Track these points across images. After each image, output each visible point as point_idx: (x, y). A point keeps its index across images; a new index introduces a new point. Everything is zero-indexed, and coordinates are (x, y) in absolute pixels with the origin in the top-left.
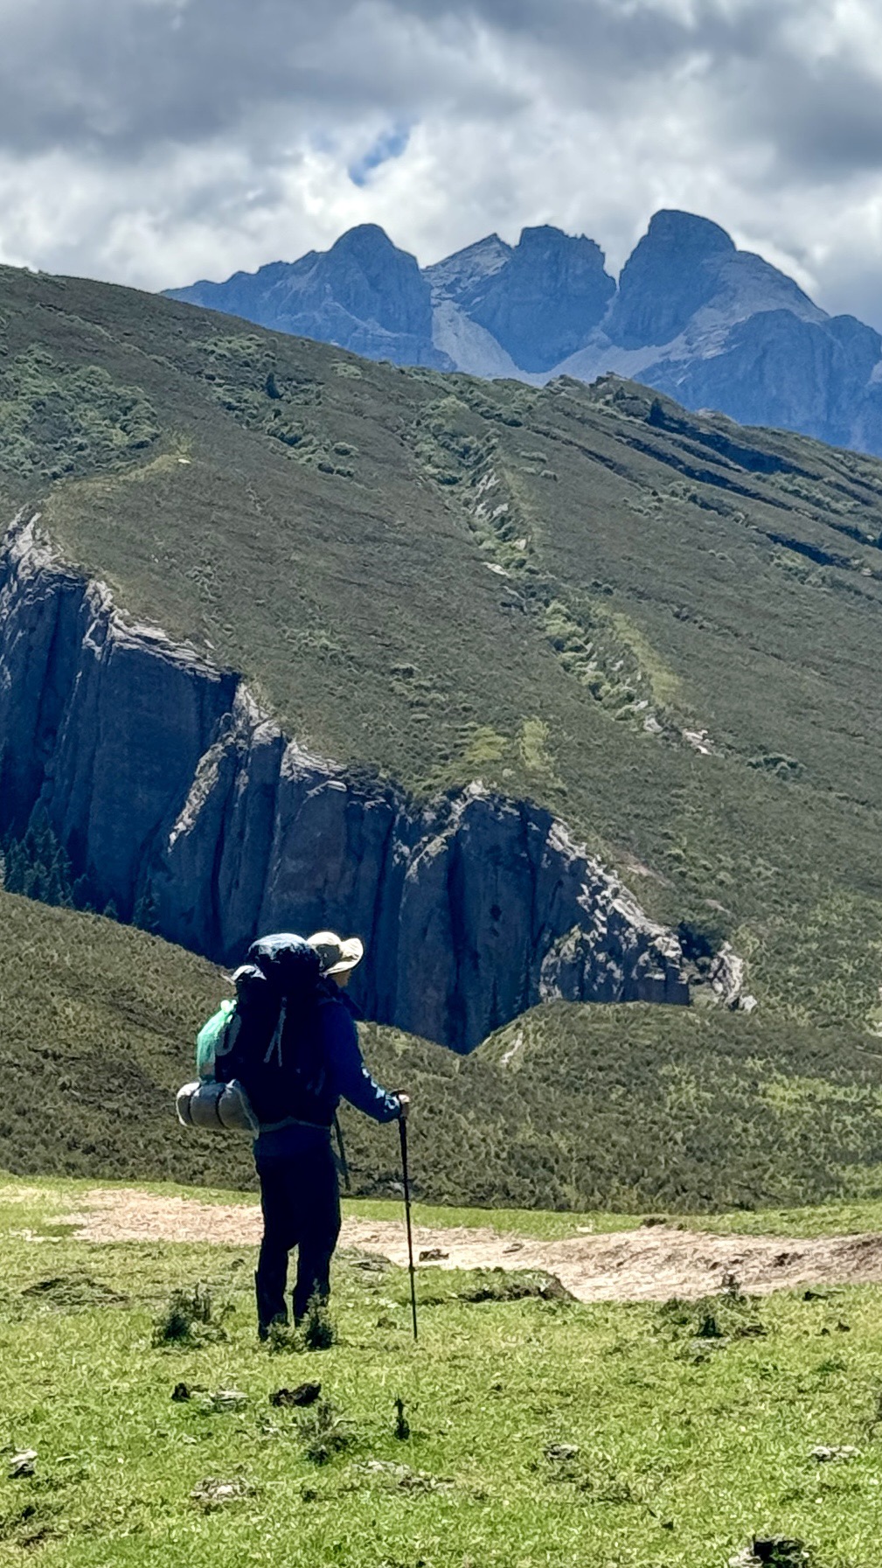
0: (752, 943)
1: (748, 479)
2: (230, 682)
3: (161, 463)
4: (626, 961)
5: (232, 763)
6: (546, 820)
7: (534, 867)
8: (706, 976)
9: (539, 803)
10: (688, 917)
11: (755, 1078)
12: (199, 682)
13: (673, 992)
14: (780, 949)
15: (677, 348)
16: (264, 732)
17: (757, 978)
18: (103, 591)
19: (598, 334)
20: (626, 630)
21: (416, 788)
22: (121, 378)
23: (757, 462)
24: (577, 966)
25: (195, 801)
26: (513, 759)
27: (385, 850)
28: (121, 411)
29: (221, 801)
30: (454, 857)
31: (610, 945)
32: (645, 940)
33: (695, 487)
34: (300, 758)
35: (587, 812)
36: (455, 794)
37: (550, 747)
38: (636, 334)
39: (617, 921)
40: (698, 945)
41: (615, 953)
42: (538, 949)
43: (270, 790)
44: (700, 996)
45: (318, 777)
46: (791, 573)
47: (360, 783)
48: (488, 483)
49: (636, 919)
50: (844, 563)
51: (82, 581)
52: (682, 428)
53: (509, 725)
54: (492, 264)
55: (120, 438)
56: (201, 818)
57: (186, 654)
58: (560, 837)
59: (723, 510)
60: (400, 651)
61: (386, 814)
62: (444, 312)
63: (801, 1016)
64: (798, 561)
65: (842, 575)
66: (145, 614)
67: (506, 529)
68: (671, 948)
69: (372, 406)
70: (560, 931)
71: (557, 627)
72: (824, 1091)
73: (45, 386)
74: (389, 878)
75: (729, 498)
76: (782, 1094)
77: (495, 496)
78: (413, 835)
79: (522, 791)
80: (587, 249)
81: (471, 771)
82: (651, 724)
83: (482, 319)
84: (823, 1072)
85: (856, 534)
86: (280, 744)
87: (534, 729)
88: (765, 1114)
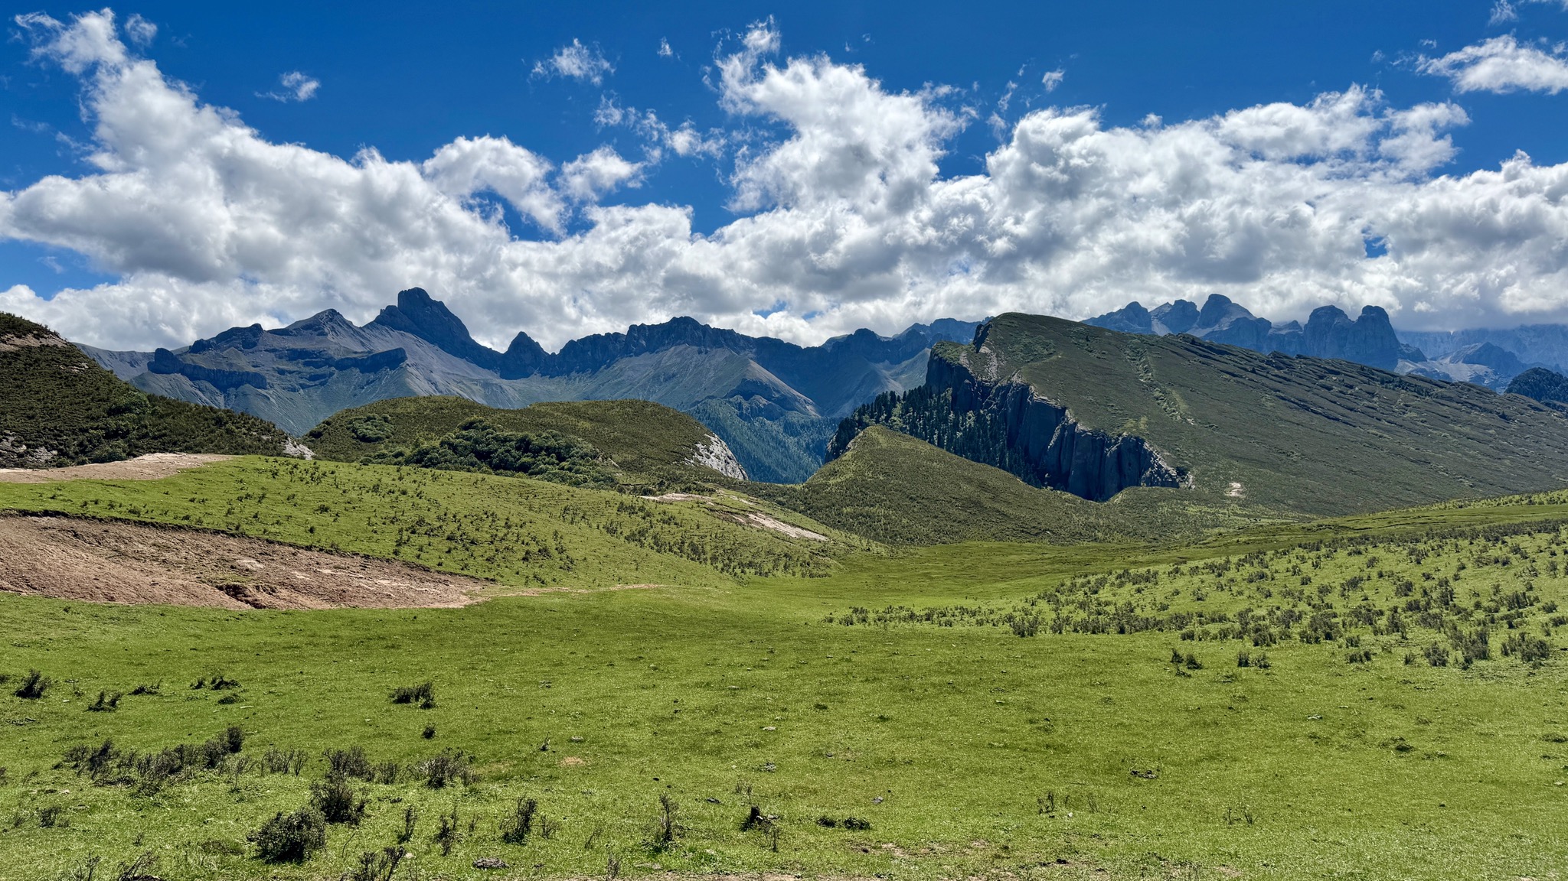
0: (1196, 472)
1: (1217, 357)
2: (1064, 409)
3: (1054, 357)
4: (1162, 476)
5: (1064, 428)
6: (1143, 441)
7: (1140, 453)
8: (1184, 480)
9: (1141, 437)
10: (1178, 465)
11: (1185, 506)
12: (1056, 409)
13: (1174, 485)
14: (1204, 473)
15: (1216, 328)
16: (1071, 421)
17: (1197, 480)
18: (1032, 388)
19: (1195, 325)
20: (1175, 395)
21: (1110, 435)
22: (1047, 338)
23: (1221, 353)
24: (1150, 478)
25: (1054, 438)
26: (1136, 427)
27: (1103, 449)
28: (1046, 346)
29: (1061, 437)
30: (1119, 451)
31: (1158, 473)
32: (1167, 471)
33: (1201, 359)
34: (1080, 427)
35: (1154, 439)
36: (1120, 435)
37: (1147, 423)
38: (1205, 324)
39: (1160, 467)
40: (1182, 472)
41: (1159, 475)
42: (1141, 474)
43: (1073, 435)
44: (1182, 485)
45: (1085, 432)
46: (1226, 379)
47: (1096, 433)
48: (1143, 360)
49: (1165, 466)
50: (1241, 377)
51: (1028, 386)
52: (1200, 345)
53: (1137, 419)
54: (1167, 310)
55: (1046, 352)
56: (1055, 442)
57: (1053, 403)
58: (1146, 446)
59: (1208, 365)
60: (1111, 401)
61: (1102, 441)
62: (1155, 322)
63: (1207, 490)
64: (1228, 376)
65: (1241, 380)
66: (1043, 393)
67: (1147, 371)
68: (1174, 473)
69: (1113, 342)
70: (1147, 470)
71: (1157, 394)
72: (1205, 509)
73: (1028, 341)
74: (1103, 456)
75: (1210, 361)
76: (1192, 510)
77: (1144, 363)
78: (1109, 445)
79: (1137, 435)
80: (1192, 305)
81: (1125, 430)
82: (1179, 417)
83: (1164, 323)
84: (1206, 505)
85: (1246, 370)
86: (1075, 424)
87: (1144, 419)
88: (1186, 515)
